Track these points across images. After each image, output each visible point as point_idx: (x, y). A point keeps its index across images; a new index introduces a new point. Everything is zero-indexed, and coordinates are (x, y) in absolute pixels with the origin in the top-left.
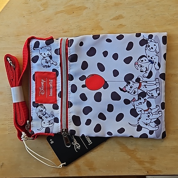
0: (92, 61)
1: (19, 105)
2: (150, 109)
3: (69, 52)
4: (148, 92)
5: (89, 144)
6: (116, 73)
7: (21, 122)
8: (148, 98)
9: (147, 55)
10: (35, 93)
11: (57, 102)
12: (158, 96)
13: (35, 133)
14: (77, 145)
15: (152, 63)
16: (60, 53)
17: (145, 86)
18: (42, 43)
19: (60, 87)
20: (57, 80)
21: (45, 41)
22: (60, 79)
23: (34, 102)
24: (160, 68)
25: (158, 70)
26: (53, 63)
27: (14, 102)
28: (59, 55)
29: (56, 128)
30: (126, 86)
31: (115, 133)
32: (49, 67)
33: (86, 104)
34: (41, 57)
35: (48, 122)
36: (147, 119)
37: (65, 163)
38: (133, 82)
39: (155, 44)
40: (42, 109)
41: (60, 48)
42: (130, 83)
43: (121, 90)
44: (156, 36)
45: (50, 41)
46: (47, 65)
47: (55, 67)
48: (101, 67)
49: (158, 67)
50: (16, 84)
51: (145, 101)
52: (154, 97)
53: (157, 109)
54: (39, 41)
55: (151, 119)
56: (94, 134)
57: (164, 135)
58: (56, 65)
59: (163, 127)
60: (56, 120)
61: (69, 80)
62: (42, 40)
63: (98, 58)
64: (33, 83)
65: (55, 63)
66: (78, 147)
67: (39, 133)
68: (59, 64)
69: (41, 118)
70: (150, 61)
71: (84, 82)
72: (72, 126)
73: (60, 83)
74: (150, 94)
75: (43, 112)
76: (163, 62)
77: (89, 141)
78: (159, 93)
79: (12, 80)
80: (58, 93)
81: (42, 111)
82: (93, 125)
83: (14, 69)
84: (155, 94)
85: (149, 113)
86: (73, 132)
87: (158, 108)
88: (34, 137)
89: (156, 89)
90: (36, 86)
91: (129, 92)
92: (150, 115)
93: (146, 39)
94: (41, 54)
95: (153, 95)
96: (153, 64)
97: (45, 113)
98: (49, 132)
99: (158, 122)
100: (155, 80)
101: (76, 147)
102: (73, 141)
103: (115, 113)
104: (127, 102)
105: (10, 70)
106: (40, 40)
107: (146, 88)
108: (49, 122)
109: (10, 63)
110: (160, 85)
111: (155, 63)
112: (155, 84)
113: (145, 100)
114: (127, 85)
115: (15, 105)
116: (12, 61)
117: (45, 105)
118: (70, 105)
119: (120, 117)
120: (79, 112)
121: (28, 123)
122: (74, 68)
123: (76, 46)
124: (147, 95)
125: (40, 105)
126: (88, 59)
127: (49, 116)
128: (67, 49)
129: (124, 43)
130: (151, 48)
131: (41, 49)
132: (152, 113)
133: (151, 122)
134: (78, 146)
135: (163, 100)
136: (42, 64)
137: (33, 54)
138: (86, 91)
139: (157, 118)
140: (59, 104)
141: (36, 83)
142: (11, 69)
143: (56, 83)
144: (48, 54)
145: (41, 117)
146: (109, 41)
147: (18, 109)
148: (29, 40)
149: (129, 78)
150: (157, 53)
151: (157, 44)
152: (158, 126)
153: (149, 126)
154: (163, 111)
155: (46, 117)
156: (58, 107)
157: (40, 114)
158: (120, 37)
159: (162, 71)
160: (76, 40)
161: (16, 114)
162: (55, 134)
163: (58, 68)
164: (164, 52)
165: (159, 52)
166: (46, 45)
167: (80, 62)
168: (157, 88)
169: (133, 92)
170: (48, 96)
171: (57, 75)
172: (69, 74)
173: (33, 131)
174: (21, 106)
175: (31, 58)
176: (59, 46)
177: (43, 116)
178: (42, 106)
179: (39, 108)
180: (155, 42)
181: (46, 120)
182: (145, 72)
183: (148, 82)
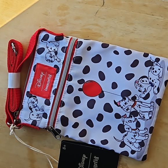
1: (13, 91)
2: (138, 129)
3: (76, 53)
4: (140, 113)
6: (114, 86)
7: (13, 108)
8: (139, 118)
9: (149, 77)
10: (31, 84)
11: (50, 98)
12: (149, 119)
13: (22, 122)
15: (152, 85)
16: (66, 51)
17: (139, 106)
18: (52, 37)
19: (57, 85)
20: (56, 76)
21: (55, 36)
22: (59, 76)
23: (28, 92)
24: (158, 92)
25: (156, 94)
26: (56, 59)
27: (9, 87)
28: (65, 54)
29: (43, 124)
30: (121, 101)
31: (98, 143)
32: (52, 61)
33: (79, 107)
34: (46, 50)
35: (37, 115)
36: (132, 138)
38: (129, 99)
39: (160, 68)
40: (34, 100)
41: (67, 47)
42: (125, 99)
43: (116, 103)
44: (163, 61)
45: (59, 37)
46: (50, 59)
47: (57, 64)
48: (102, 76)
49: (156, 92)
51: (136, 120)
52: (145, 119)
53: (144, 131)
54: (49, 34)
55: (136, 140)
56: (78, 138)
57: (145, 158)
58: (59, 62)
59: (146, 150)
60: (45, 116)
61: (68, 80)
62: (53, 34)
63: (102, 66)
64: (32, 73)
67: (25, 124)
68: (62, 62)
69: (31, 109)
70: (150, 83)
71: (81, 86)
72: (58, 126)
73: (58, 80)
74: (142, 115)
75: (34, 104)
76: (163, 88)
78: (151, 117)
79: (11, 65)
80: (53, 89)
81: (34, 103)
83: (16, 55)
84: (147, 117)
85: (136, 133)
87: (146, 130)
88: (20, 126)
89: (149, 112)
90: (35, 77)
91: (122, 107)
92: (137, 135)
93: (152, 61)
94: (48, 47)
95: (144, 117)
96: (152, 87)
97: (35, 106)
98: (35, 125)
99: (142, 144)
100: (151, 103)
104: (117, 116)
107: (140, 108)
108: (38, 115)
109: (14, 49)
110: (153, 109)
111: (155, 87)
112: (150, 107)
113: (135, 119)
114: (122, 101)
115: (10, 91)
117: (38, 98)
118: (62, 104)
119: (107, 129)
122: (76, 70)
123: (83, 49)
124: (139, 115)
125: (33, 96)
126: (91, 64)
127: (39, 110)
128: (74, 50)
129: (131, 59)
130: (154, 72)
131: (49, 43)
132: (138, 134)
133: (135, 142)
135: (153, 125)
136: (46, 57)
137: (40, 46)
138: (81, 94)
139: (143, 140)
140: (51, 101)
141: (35, 74)
142: (13, 55)
143: (54, 80)
144: (54, 50)
146: (116, 53)
147: (11, 95)
148: (40, 31)
149: (126, 94)
150: (159, 78)
152: (141, 148)
153: (132, 145)
154: (150, 135)
155: (36, 110)
156: (50, 103)
157: (31, 105)
158: (128, 53)
159: (159, 96)
160: (85, 43)
163: (60, 65)
164: (166, 78)
165: (161, 77)
166: (55, 41)
167: (83, 65)
168: (151, 111)
169: (127, 108)
170: (43, 89)
171: (57, 72)
172: (69, 74)
173: (20, 120)
174: (15, 92)
175: (37, 48)
176: (68, 44)
177: (34, 107)
178: (35, 98)
179: (32, 99)
180: (160, 67)
181: (35, 113)
182: (143, 93)
183: (143, 103)
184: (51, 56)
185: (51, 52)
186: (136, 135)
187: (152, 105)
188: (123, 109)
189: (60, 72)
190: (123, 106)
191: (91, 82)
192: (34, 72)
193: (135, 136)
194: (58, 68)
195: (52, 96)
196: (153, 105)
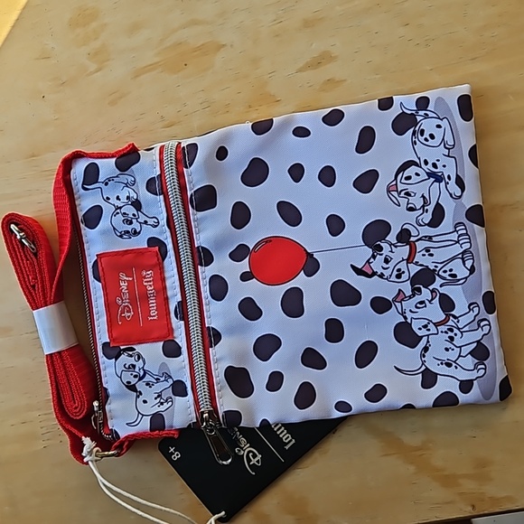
0: (262, 200)
1: (62, 360)
2: (451, 318)
3: (190, 182)
4: (438, 269)
5: (287, 447)
6: (335, 225)
7: (76, 408)
8: (441, 286)
9: (419, 159)
10: (105, 318)
11: (175, 335)
12: (470, 274)
13: (122, 435)
14: (251, 454)
15: (439, 179)
16: (162, 188)
17: (428, 251)
18: (107, 167)
19: (178, 289)
20: (166, 269)
21: (114, 160)
22: (174, 264)
23: (105, 345)
24: (463, 191)
25: (460, 197)
26: (146, 222)
27: (47, 352)
28: (162, 197)
29: (181, 413)
30: (372, 260)
31: (358, 402)
32: (136, 233)
33: (261, 328)
34: (108, 209)
35: (156, 399)
36: (447, 349)
37: (223, 513)
38: (391, 244)
39: (439, 122)
40: (132, 361)
41: (160, 175)
42: (381, 249)
43: (359, 271)
44: (439, 98)
45: (128, 158)
46: (129, 228)
47: (154, 233)
48: (290, 214)
49: (457, 191)
50: (45, 298)
51: (434, 294)
52: (459, 280)
53: (472, 315)
54: (96, 161)
55: (460, 347)
56: (297, 415)
57: (506, 389)
58: (156, 226)
59: (500, 365)
60: (179, 389)
61: (202, 265)
62: (105, 157)
63: (277, 186)
64: (96, 288)
65: (151, 221)
66: (254, 461)
67: (133, 435)
68: (163, 222)
69: (132, 388)
71: (244, 266)
72: (227, 401)
73: (177, 277)
74: (445, 272)
75: (137, 370)
76: (469, 171)
77: (286, 437)
78: (473, 266)
79: (33, 287)
80: (172, 307)
81: (134, 366)
82: (290, 387)
83: (35, 255)
84: (462, 272)
85: (451, 330)
86: (234, 416)
87: (476, 309)
88: (120, 447)
89: (460, 256)
90: (106, 295)
91: (381, 276)
92: (456, 335)
93: (409, 112)
94: (108, 198)
95: (455, 276)
96: (440, 182)
97: (142, 373)
98: (162, 428)
100: (455, 228)
101: (249, 461)
102: (236, 443)
103: (351, 343)
104: (380, 305)
105: (22, 260)
106: (98, 158)
107: (432, 255)
108: (158, 396)
109: (21, 238)
110: (470, 242)
111: (447, 180)
112: (458, 242)
113: (433, 291)
114: (374, 257)
115: (52, 362)
116: (26, 233)
117: (139, 348)
118: (212, 337)
119: (366, 354)
120: (242, 356)
121: (96, 409)
122: (211, 228)
123: (206, 162)
124: (439, 275)
125: (125, 350)
126: (248, 195)
127: (157, 379)
128: (180, 176)
129: (348, 132)
130: (429, 138)
131: (106, 184)
132: (459, 329)
133: (460, 356)
134: (255, 456)
135: (487, 286)
136: (114, 228)
137: (85, 203)
138: (254, 289)
139: (478, 342)
140: (181, 340)
141: (105, 288)
142: (26, 256)
143: (163, 280)
144: (128, 198)
145: (134, 385)
146: (301, 132)
147: (61, 373)
148: (68, 164)
149: (375, 233)
150: (449, 149)
151: (444, 123)
152: (484, 364)
153: (456, 368)
154: (492, 317)
155: (147, 384)
156: (180, 348)
157: (128, 377)
158: (334, 118)
159: (471, 198)
160: (206, 145)
161: (57, 386)
162: (181, 431)
163: (162, 232)
164: (467, 142)
165: (454, 145)
166: (119, 172)
167: (224, 206)
168: (465, 251)
169: (395, 273)
170: (145, 319)
171: (164, 255)
172: (198, 247)
173: (116, 432)
174: (68, 361)
175: (80, 215)
176: (158, 168)
177: (139, 380)
178: (131, 353)
179: (125, 359)
180: (439, 118)
181: (149, 394)
182: (421, 211)
183: (434, 239)
184: (128, 220)
185: (120, 208)
186: (452, 334)
187: (460, 232)
188: (387, 279)
189: (171, 252)
190: (384, 272)
191: (266, 242)
192: (100, 281)
193: (452, 339)
194: (162, 245)
195: (178, 325)
196: (465, 231)
